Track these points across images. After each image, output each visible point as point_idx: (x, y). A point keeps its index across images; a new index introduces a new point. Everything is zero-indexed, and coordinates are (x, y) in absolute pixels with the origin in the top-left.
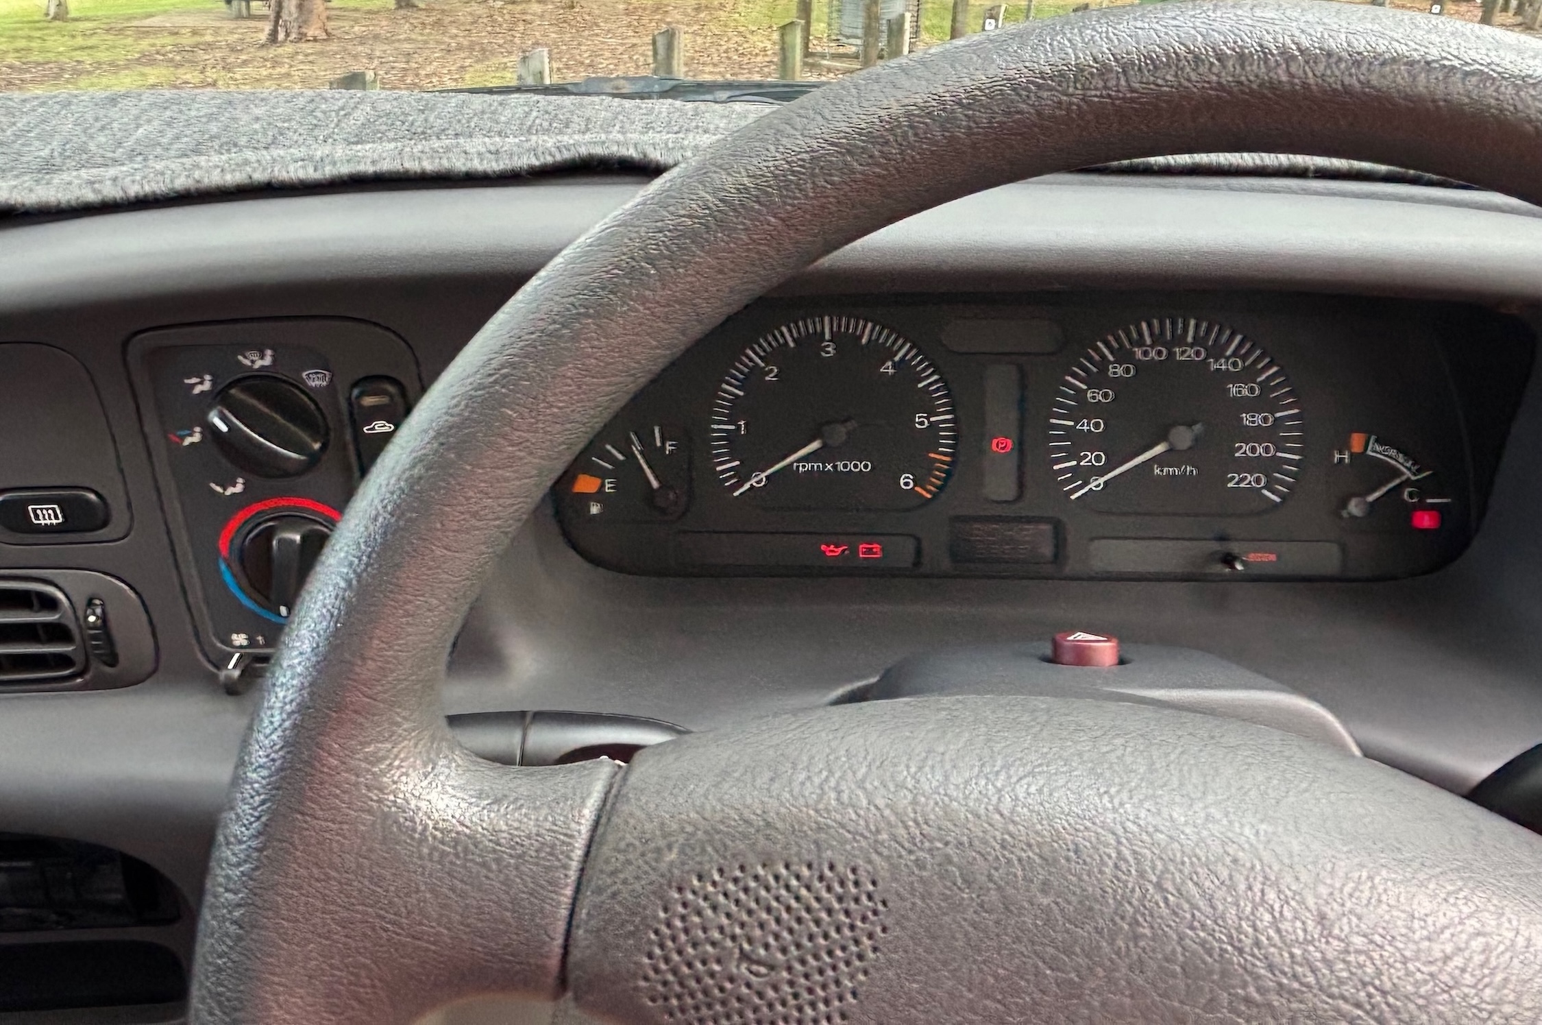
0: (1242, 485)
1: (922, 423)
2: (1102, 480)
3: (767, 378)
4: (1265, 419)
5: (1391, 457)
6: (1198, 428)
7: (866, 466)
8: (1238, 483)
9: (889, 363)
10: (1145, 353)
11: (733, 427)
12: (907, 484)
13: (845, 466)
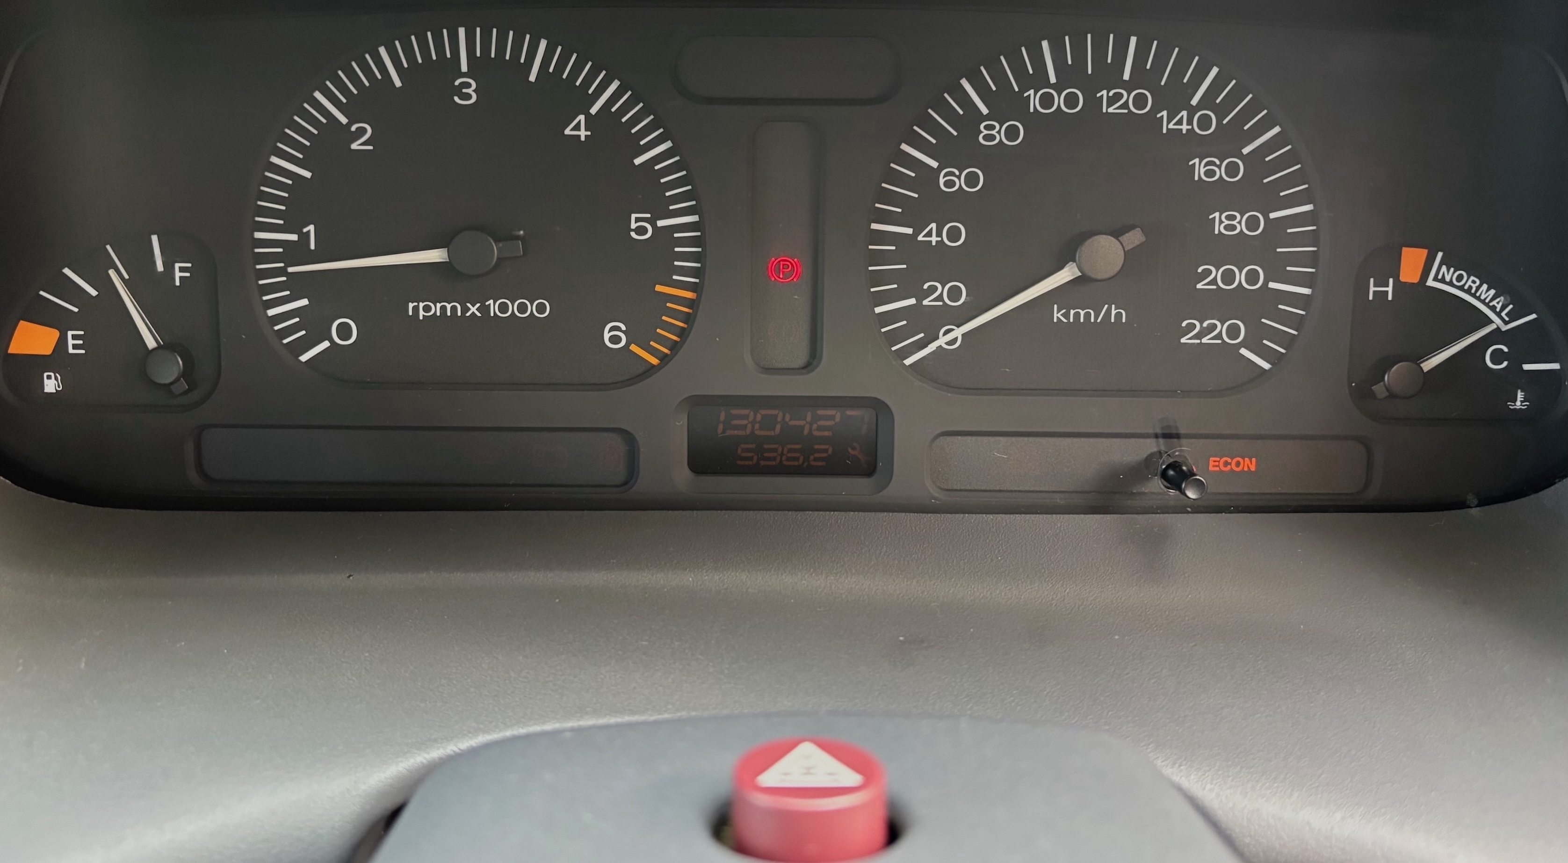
0: (1205, 340)
1: (641, 231)
2: (958, 333)
3: (354, 146)
4: (1252, 223)
5: (1468, 291)
6: (1134, 238)
7: (541, 308)
8: (1199, 336)
9: (582, 118)
10: (1047, 101)
11: (294, 237)
12: (615, 340)
13: (503, 308)
